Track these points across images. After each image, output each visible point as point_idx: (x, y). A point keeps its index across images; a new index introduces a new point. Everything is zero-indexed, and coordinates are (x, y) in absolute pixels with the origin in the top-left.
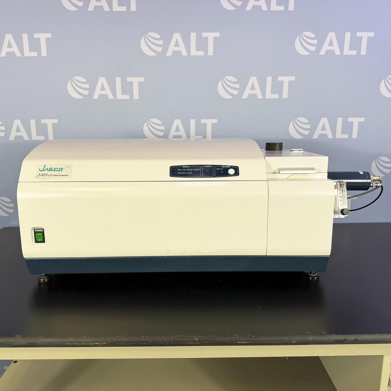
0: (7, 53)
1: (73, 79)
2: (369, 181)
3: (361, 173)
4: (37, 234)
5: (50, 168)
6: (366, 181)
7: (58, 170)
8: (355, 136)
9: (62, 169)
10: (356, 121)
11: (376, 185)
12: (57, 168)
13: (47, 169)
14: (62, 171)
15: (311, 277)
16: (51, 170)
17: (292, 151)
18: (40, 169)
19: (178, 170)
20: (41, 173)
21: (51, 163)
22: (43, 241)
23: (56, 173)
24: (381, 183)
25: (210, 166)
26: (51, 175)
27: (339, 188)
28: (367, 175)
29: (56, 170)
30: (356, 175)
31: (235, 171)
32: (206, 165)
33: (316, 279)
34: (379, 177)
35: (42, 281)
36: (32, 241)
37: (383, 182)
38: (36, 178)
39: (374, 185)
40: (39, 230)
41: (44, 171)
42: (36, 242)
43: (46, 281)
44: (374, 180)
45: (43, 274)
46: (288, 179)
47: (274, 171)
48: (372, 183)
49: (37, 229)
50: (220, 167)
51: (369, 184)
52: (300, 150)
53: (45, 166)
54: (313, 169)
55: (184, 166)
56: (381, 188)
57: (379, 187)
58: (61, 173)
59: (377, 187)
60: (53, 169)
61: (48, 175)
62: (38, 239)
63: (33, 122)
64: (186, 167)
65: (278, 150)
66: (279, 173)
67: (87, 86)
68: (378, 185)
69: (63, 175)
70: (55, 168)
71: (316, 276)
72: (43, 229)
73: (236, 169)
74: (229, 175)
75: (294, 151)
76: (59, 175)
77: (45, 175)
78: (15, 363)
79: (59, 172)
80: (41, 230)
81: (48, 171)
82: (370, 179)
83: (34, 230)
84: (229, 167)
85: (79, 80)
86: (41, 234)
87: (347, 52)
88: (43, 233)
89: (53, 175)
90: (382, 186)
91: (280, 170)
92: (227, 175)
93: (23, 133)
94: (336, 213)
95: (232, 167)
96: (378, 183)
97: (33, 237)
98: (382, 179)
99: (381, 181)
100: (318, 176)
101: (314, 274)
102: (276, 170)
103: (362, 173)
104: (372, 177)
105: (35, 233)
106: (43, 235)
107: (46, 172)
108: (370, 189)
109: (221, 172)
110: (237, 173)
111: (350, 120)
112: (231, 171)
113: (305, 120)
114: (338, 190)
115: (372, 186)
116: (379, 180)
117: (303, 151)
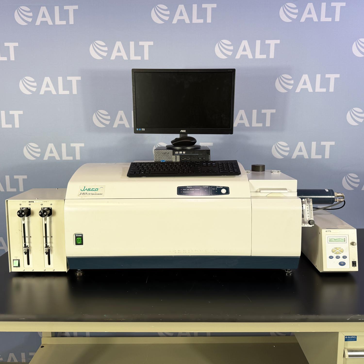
0: (45, 91)
1: (98, 112)
2: (333, 197)
3: (326, 191)
4: (77, 238)
5: (88, 189)
6: (330, 197)
7: (95, 190)
8: (327, 156)
9: (98, 189)
10: (328, 145)
11: (339, 200)
12: (94, 189)
13: (86, 189)
14: (97, 190)
15: (287, 273)
16: (89, 190)
17: (272, 172)
18: (81, 189)
19: (183, 189)
20: (82, 193)
21: (89, 185)
22: (82, 244)
23: (93, 192)
24: (343, 198)
25: (207, 187)
26: (90, 194)
27: (307, 204)
28: (331, 192)
29: (93, 190)
30: (322, 192)
31: (226, 191)
32: (204, 186)
33: (290, 275)
34: (342, 194)
35: (78, 275)
36: (74, 243)
37: (345, 197)
38: (79, 196)
39: (338, 200)
40: (79, 236)
41: (84, 191)
42: (77, 244)
43: (81, 275)
44: (338, 196)
45: (79, 270)
46: (267, 197)
47: (256, 191)
48: (336, 199)
49: (78, 235)
50: (215, 187)
51: (333, 200)
52: (278, 172)
53: (85, 187)
54: (285, 189)
55: (188, 186)
56: (344, 202)
57: (342, 201)
58: (97, 192)
59: (340, 202)
60: (91, 190)
61: (87, 194)
62: (78, 243)
63: (64, 146)
64: (189, 187)
65: (261, 171)
66: (260, 192)
67: (109, 117)
68: (341, 200)
69: (98, 194)
70: (92, 189)
71: (290, 273)
72: (82, 235)
73: (227, 189)
74: (222, 194)
75: (274, 173)
76: (96, 194)
77: (85, 194)
78: (42, 347)
79: (95, 191)
80: (81, 236)
81: (87, 190)
82: (334, 195)
83: (76, 235)
84: (222, 187)
85: (102, 113)
86: (80, 238)
87: (318, 89)
88: (82, 237)
89: (91, 194)
90: (344, 201)
91: (261, 189)
92: (221, 193)
93: (55, 154)
94: (305, 223)
95: (224, 188)
96: (341, 199)
97: (74, 241)
98: (344, 196)
99: (343, 196)
100: (290, 195)
101: (289, 271)
102: (258, 190)
103: (328, 191)
104: (335, 194)
105: (76, 237)
106: (82, 239)
107: (86, 191)
108: (335, 203)
109: (217, 191)
110: (228, 192)
111: (323, 143)
112: (224, 191)
113: (285, 144)
114: (306, 205)
115: (336, 201)
116: (342, 196)
117: (281, 173)
